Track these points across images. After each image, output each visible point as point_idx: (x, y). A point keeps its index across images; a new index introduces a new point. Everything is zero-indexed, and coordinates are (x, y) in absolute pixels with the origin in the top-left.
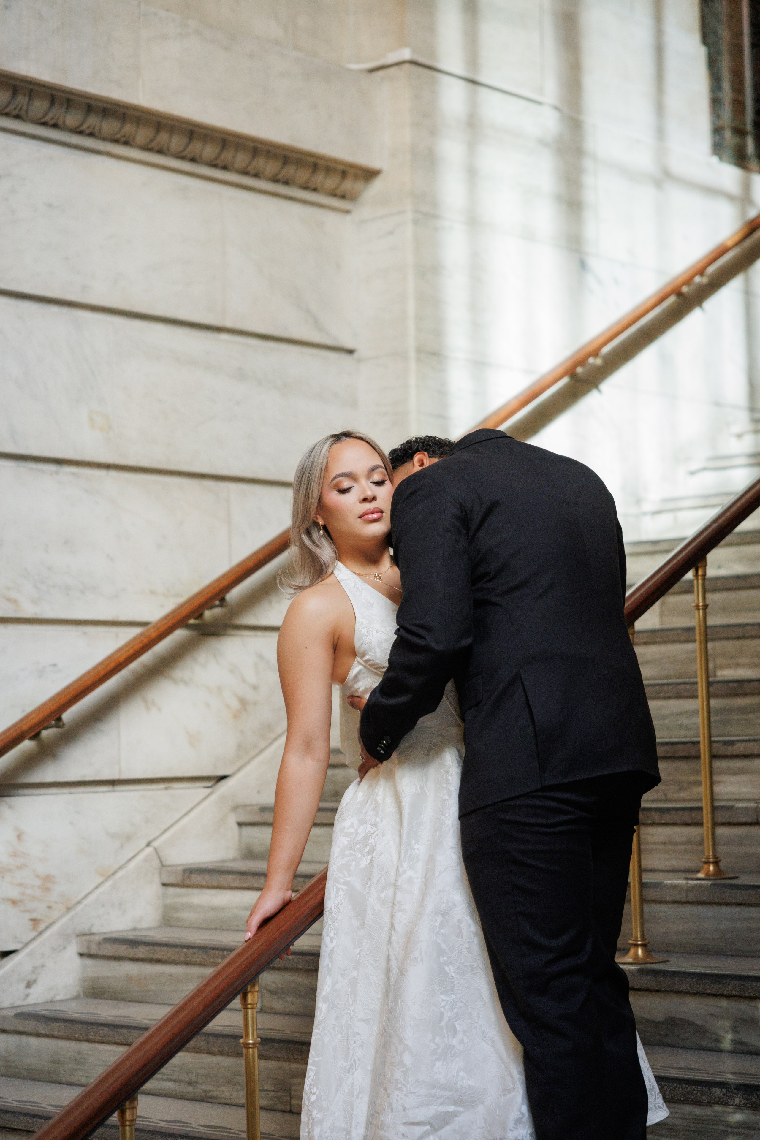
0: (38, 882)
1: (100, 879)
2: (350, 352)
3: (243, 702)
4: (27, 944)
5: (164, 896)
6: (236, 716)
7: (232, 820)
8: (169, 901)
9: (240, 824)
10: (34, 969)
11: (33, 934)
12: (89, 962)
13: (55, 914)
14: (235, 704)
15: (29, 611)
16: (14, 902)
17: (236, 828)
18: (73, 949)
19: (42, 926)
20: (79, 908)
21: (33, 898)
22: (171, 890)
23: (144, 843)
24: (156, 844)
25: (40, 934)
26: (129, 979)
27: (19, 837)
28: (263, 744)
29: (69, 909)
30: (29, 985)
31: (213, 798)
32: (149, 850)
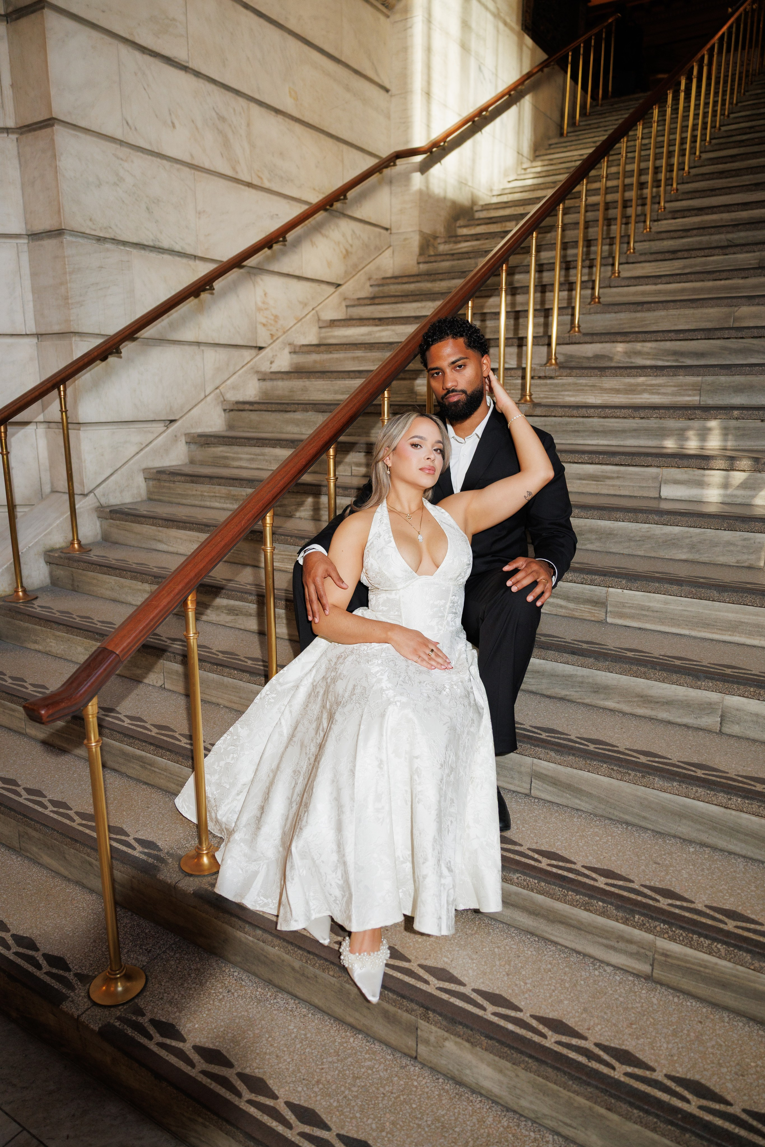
0: (273, 318)
1: (295, 321)
2: (387, 91)
3: (347, 251)
4: (269, 345)
5: (320, 333)
6: (344, 258)
7: (344, 304)
8: (322, 335)
9: (347, 306)
10: (273, 356)
11: (271, 341)
12: (294, 356)
13: (280, 334)
14: (344, 252)
15: (267, 184)
16: (264, 325)
17: (345, 308)
18: (287, 350)
19: (275, 338)
20: (289, 332)
21: (271, 325)
22: (323, 330)
23: (311, 309)
24: (317, 309)
25: (274, 341)
26: (315, 362)
27: (265, 294)
28: (354, 273)
29: (284, 333)
30: (271, 363)
31: (337, 293)
32: (314, 311)
